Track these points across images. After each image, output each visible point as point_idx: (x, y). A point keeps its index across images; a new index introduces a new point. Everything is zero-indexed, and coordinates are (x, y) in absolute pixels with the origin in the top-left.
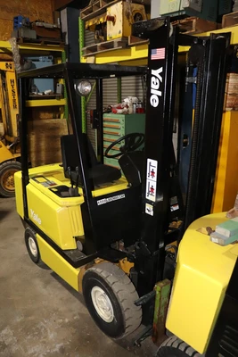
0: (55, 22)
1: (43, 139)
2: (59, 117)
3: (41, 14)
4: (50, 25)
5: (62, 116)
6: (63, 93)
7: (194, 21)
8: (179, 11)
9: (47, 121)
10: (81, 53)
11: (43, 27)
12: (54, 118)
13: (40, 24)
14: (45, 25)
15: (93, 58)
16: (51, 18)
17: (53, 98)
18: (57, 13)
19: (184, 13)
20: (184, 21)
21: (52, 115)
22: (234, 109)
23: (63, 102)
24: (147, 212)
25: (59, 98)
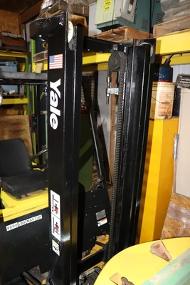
0: (21, 33)
1: (7, 133)
2: (23, 114)
3: (9, 26)
4: (15, 36)
5: (25, 112)
6: (25, 94)
7: (126, 30)
8: (113, 21)
9: (11, 117)
10: (33, 59)
11: (9, 37)
12: (19, 114)
13: (6, 34)
14: (10, 35)
15: (41, 64)
16: (18, 30)
17: (18, 97)
18: (23, 25)
19: (117, 23)
20: (116, 30)
21: (17, 112)
22: (166, 118)
23: (25, 101)
24: (54, 249)
25: (22, 97)
